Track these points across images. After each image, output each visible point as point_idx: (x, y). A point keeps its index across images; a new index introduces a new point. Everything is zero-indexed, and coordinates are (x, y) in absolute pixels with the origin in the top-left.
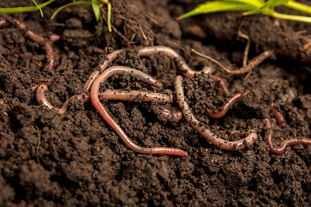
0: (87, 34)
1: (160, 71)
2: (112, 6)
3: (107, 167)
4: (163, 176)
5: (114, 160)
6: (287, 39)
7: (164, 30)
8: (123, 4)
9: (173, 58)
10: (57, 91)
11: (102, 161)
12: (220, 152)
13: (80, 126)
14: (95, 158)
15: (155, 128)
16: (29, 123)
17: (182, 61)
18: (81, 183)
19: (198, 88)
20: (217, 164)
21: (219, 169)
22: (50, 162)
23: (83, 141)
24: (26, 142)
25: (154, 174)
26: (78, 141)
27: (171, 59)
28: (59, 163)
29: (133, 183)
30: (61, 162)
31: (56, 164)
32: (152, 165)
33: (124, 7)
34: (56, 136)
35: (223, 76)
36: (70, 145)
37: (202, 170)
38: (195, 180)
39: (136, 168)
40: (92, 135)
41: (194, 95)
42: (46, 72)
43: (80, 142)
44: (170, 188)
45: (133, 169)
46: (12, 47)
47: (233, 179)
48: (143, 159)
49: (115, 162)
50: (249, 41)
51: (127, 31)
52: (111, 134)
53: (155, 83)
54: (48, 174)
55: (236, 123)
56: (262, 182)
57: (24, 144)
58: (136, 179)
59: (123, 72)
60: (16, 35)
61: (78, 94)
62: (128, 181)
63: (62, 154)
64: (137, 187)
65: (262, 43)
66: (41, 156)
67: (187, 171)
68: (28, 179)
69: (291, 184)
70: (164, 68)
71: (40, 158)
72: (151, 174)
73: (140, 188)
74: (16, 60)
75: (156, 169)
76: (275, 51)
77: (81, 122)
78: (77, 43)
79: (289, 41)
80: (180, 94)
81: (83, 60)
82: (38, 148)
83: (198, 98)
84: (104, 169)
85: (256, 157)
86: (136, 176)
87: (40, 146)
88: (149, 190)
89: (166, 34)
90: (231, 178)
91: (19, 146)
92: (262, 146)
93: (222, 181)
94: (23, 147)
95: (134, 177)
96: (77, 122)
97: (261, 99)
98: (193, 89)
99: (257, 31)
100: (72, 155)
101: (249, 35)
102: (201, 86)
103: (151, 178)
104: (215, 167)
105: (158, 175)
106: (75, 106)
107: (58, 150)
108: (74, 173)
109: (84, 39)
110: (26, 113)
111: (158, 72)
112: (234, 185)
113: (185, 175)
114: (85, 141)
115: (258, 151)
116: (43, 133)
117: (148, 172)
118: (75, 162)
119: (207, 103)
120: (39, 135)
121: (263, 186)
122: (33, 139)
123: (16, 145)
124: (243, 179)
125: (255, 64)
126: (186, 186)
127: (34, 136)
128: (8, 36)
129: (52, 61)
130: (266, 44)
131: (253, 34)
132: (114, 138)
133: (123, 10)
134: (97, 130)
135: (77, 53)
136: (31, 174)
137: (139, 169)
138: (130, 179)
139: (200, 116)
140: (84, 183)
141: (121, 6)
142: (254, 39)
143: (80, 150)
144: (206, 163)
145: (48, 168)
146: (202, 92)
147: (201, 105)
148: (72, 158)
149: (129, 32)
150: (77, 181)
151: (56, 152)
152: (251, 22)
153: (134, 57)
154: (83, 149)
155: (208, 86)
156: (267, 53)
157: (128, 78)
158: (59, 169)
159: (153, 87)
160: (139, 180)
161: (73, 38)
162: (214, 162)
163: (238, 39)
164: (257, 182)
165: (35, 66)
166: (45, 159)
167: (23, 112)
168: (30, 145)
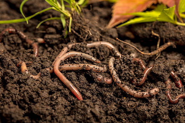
0: (58, 36)
1: (102, 56)
2: (73, 18)
3: (61, 108)
4: (94, 112)
5: (66, 105)
6: (181, 35)
7: (107, 34)
8: (79, 18)
9: (111, 49)
10: (34, 66)
11: (58, 105)
12: (134, 99)
13: (45, 84)
14: (53, 103)
15: (93, 86)
16: (13, 82)
17: (117, 50)
18: (41, 116)
19: (123, 64)
20: (132, 106)
21: (133, 110)
22: (24, 104)
23: (45, 92)
24: (10, 92)
25: (89, 111)
26: (42, 92)
27: (110, 50)
28: (30, 105)
29: (76, 117)
30: (31, 105)
31: (28, 106)
32: (88, 105)
33: (81, 19)
34: (28, 89)
35: (143, 59)
36: (37, 94)
37: (122, 110)
38: (117, 116)
39: (78, 108)
40: (51, 89)
41: (120, 68)
42: (31, 58)
43: (43, 92)
44: (99, 120)
45: (76, 109)
46: (13, 46)
47: (142, 116)
48: (82, 102)
49: (67, 106)
50: (159, 37)
51: (82, 33)
52: (65, 89)
53: (96, 60)
54: (23, 112)
55: (149, 86)
56: (160, 117)
57: (8, 94)
58: (78, 114)
59: (76, 55)
60: (15, 38)
61: (47, 67)
62: (73, 116)
63: (31, 99)
64: (79, 120)
65: (167, 38)
66: (19, 101)
67: (111, 110)
68: (7, 112)
69: (180, 118)
70: (104, 54)
71: (18, 102)
72: (87, 111)
73: (81, 120)
74: (15, 53)
75: (90, 108)
76: (175, 42)
77: (46, 82)
78: (52, 41)
79: (183, 35)
80: (111, 66)
81: (55, 52)
82: (17, 96)
83: (123, 70)
84: (58, 109)
85: (158, 103)
86: (78, 113)
87: (18, 95)
88: (86, 121)
89: (108, 36)
90: (141, 115)
91: (5, 95)
92: (162, 96)
93: (135, 117)
94: (8, 96)
95: (77, 113)
96: (43, 82)
97: (164, 69)
98: (120, 64)
99: (164, 31)
100: (37, 100)
101: (159, 34)
102: (125, 62)
103: (87, 113)
104: (130, 108)
105: (91, 112)
106: (44, 74)
107: (28, 96)
108: (37, 110)
109: (56, 39)
110: (10, 75)
111: (101, 56)
112: (143, 119)
113: (110, 113)
114: (46, 92)
115: (160, 99)
116: (21, 87)
117: (85, 110)
118: (39, 104)
119: (129, 73)
120: (18, 88)
121: (161, 120)
122: (14, 91)
123: (3, 94)
124: (148, 115)
125: (161, 50)
126: (111, 120)
127: (15, 89)
128: (11, 39)
129: (36, 52)
130: (170, 38)
131: (161, 33)
132: (67, 92)
133: (80, 21)
134: (55, 86)
135: (53, 48)
136: (9, 109)
137: (80, 109)
138: (75, 115)
139: (126, 82)
140: (44, 116)
141: (78, 18)
142: (162, 36)
143: (43, 97)
144: (124, 105)
145: (23, 108)
146: (126, 66)
147: (125, 74)
148: (38, 102)
149: (84, 33)
150: (39, 115)
151: (26, 97)
152: (160, 26)
153: (83, 46)
154: (45, 96)
155: (130, 62)
156: (169, 43)
157: (79, 58)
158: (30, 109)
159: (94, 63)
160: (80, 115)
161: (50, 39)
162: (130, 106)
163: (152, 36)
164: (157, 117)
165: (26, 55)
166: (21, 103)
167: (8, 75)
168: (12, 95)
